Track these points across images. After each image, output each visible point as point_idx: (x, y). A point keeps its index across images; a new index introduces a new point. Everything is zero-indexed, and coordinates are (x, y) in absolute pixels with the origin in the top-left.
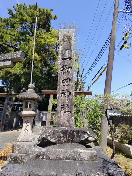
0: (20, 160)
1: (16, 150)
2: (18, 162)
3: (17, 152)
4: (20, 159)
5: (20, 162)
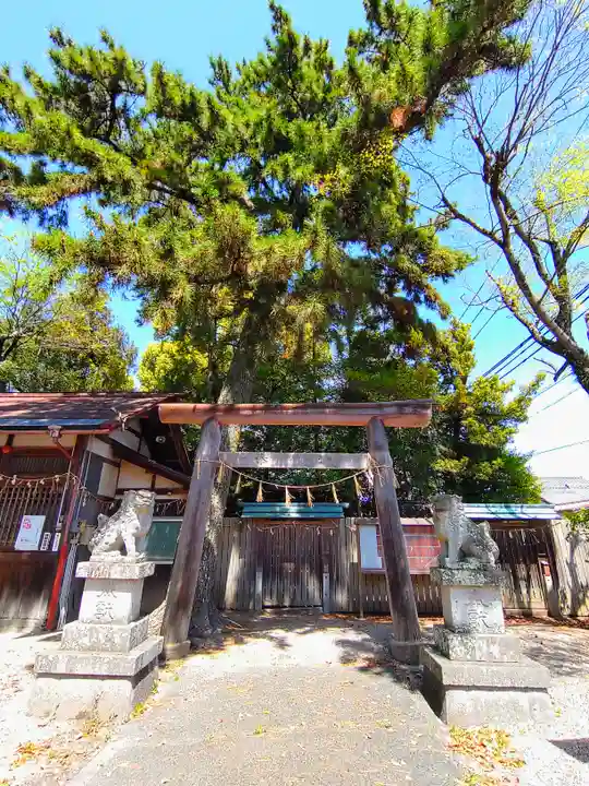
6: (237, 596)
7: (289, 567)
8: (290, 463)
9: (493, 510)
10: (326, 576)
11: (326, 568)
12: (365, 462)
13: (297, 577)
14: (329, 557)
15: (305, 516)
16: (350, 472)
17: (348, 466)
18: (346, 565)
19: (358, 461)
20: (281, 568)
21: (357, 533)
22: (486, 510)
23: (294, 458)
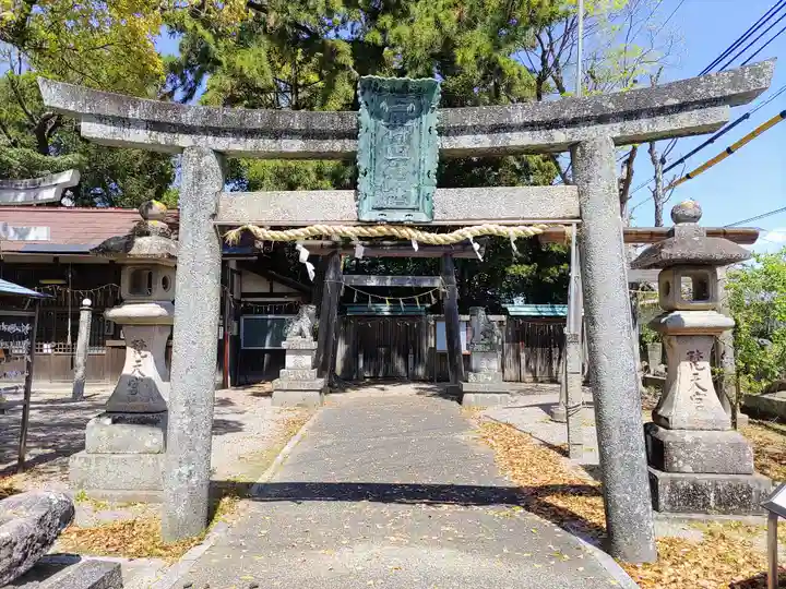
0: (712, 498)
1: (680, 462)
2: (706, 505)
3: (688, 468)
4: (712, 495)
5: (712, 504)
6: (343, 371)
7: (382, 350)
8: (388, 283)
9: (540, 309)
10: (411, 357)
11: (411, 351)
12: (438, 283)
13: (388, 359)
14: (414, 343)
15: (395, 314)
16: (427, 289)
17: (426, 284)
18: (425, 349)
19: (433, 281)
20: (377, 351)
21: (435, 326)
22: (534, 309)
23: (392, 279)
